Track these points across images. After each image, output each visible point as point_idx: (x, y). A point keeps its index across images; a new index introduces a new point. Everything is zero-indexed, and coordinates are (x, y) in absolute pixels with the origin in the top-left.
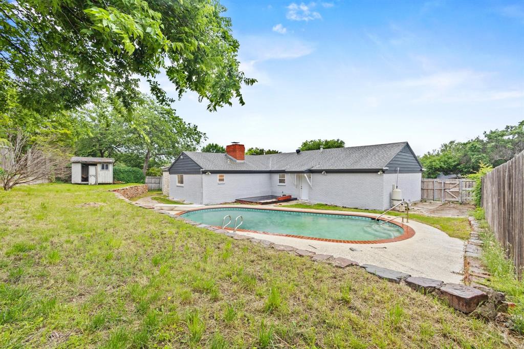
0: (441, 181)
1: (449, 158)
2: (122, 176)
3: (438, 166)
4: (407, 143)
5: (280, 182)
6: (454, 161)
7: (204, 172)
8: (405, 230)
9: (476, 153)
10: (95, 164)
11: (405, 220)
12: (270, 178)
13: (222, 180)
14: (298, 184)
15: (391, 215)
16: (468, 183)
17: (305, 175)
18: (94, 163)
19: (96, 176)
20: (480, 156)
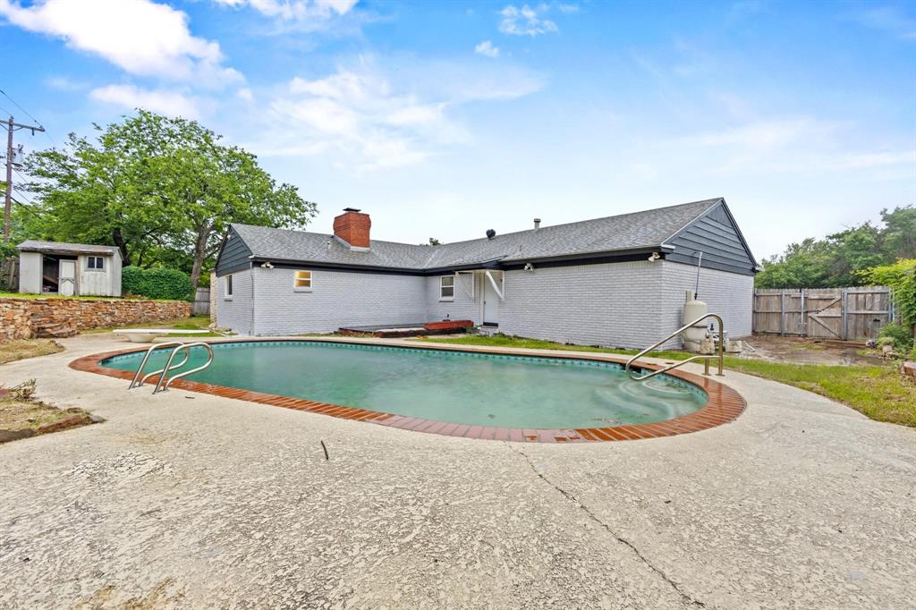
0: (798, 294)
1: (806, 265)
2: (143, 284)
3: (783, 280)
4: (723, 201)
5: (444, 295)
6: (817, 271)
7: (258, 263)
8: (713, 395)
9: (862, 253)
10: (73, 257)
11: (713, 370)
12: (426, 287)
13: (307, 284)
14: (478, 296)
15: (675, 359)
16: (861, 297)
17: (488, 273)
18: (69, 254)
19: (75, 281)
20: (870, 258)
